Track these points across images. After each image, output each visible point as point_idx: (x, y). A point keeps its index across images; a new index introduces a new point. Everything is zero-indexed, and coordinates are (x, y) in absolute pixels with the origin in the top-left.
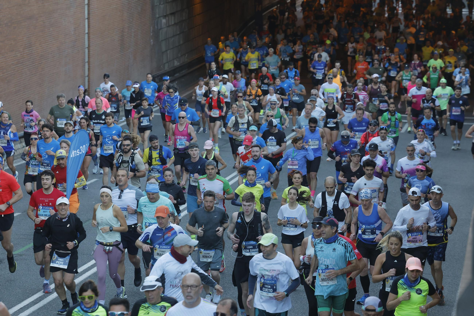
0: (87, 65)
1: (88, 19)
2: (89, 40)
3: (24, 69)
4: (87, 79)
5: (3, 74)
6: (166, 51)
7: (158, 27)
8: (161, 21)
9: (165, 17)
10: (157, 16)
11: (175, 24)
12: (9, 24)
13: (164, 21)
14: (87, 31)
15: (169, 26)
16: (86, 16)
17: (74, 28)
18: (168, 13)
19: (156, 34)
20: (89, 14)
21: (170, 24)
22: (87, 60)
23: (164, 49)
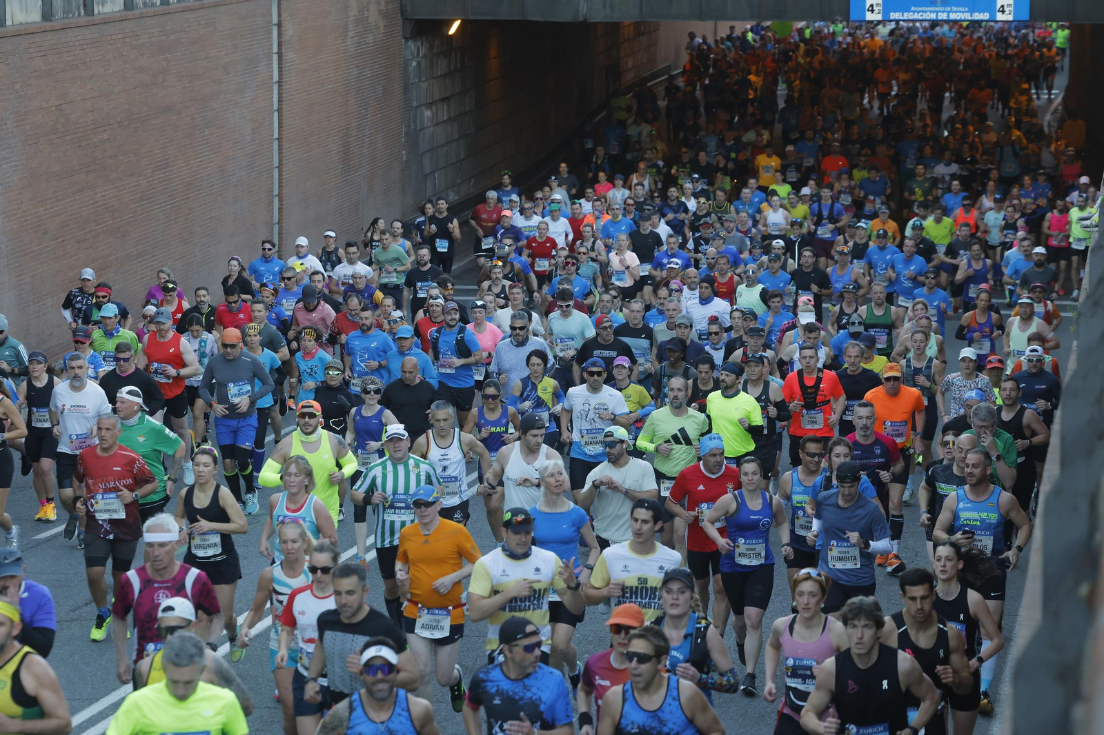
0: (276, 200)
1: (279, 110)
2: (280, 153)
3: (152, 210)
4: (276, 228)
5: (113, 220)
6: (433, 172)
7: (416, 125)
8: (422, 115)
9: (430, 105)
10: (415, 104)
11: (450, 119)
12: (126, 123)
13: (428, 113)
14: (276, 136)
15: (437, 124)
16: (276, 106)
17: (253, 130)
18: (437, 97)
19: (412, 139)
20: (280, 101)
21: (440, 119)
22: (276, 192)
23: (427, 169)
